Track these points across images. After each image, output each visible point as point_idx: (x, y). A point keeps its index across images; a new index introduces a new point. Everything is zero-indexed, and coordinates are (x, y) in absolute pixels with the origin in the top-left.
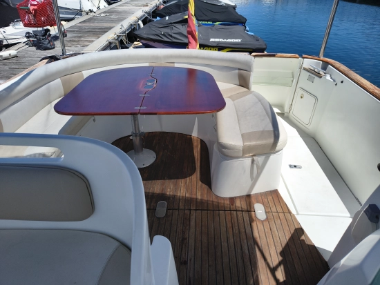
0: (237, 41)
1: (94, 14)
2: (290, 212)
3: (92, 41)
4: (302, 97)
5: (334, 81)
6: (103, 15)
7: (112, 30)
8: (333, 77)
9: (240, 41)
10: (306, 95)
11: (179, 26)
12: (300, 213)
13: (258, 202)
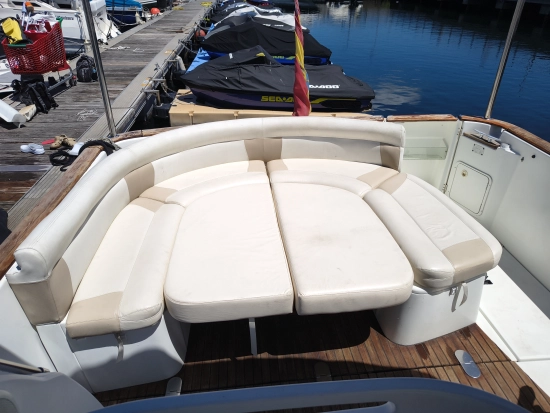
0: (334, 87)
1: (107, 47)
2: (509, 360)
3: (119, 92)
4: (464, 175)
5: (517, 153)
6: (121, 48)
7: (143, 71)
8: (513, 148)
9: (338, 87)
10: (470, 171)
11: (250, 68)
12: (521, 358)
13: (458, 348)
